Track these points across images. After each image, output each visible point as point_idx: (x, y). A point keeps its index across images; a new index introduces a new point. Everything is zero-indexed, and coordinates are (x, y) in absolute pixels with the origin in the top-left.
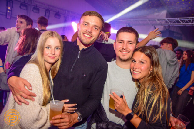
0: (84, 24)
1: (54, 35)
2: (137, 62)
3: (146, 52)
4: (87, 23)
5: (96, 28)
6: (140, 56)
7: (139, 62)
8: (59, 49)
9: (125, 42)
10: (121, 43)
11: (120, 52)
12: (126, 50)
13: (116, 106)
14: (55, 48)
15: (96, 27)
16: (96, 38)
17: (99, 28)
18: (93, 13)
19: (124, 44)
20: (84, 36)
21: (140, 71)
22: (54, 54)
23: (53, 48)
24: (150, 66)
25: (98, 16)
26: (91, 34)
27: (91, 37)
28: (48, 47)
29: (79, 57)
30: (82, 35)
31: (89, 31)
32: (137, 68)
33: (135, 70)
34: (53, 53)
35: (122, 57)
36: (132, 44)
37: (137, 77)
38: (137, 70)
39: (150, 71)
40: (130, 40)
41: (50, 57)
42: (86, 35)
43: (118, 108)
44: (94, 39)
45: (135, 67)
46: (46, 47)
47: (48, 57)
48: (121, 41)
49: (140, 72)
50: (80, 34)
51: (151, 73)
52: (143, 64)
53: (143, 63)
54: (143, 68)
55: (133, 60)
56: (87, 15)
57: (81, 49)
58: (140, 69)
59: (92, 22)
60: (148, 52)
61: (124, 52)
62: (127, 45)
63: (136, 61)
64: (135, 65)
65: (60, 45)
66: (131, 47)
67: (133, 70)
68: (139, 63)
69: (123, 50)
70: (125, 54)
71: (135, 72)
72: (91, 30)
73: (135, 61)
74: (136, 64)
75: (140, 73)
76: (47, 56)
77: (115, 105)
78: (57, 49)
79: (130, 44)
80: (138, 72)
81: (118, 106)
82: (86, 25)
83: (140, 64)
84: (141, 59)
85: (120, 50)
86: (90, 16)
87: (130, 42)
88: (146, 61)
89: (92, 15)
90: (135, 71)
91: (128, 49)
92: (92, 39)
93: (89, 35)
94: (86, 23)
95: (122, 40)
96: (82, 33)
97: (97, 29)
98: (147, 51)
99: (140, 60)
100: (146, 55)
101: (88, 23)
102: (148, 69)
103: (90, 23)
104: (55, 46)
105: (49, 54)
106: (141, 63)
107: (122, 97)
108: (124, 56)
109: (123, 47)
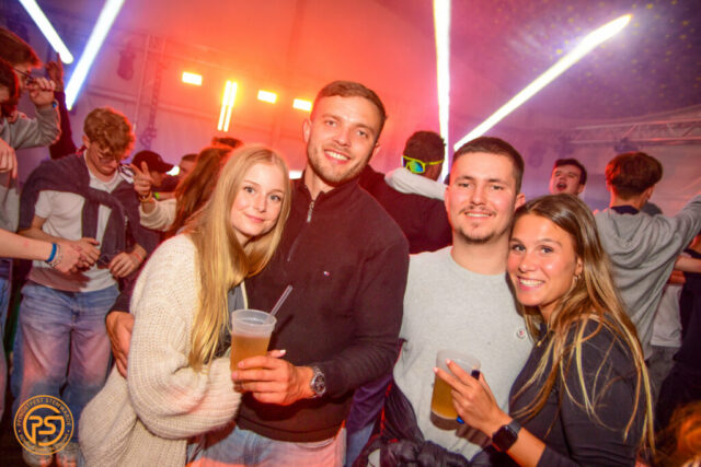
0: (326, 122)
1: (273, 159)
2: (530, 250)
3: (557, 215)
4: (334, 117)
5: (362, 133)
6: (538, 229)
7: (537, 249)
8: (279, 199)
9: (480, 184)
10: (465, 185)
11: (462, 216)
12: (483, 209)
13: (461, 406)
14: (268, 194)
15: (363, 130)
16: (363, 162)
17: (372, 130)
18: (351, 88)
19: (475, 190)
20: (329, 157)
21: (544, 277)
22: (264, 211)
23: (264, 193)
24: (573, 259)
25: (368, 97)
26: (346, 150)
27: (349, 158)
28: (249, 189)
29: (309, 219)
30: (321, 155)
31: (342, 141)
32: (532, 268)
33: (524, 275)
34: (262, 208)
35: (469, 231)
36: (502, 189)
37: (534, 298)
38: (531, 275)
39: (574, 274)
40: (493, 177)
41: (249, 216)
42: (334, 155)
43: (467, 411)
44: (356, 166)
45: (524, 267)
46: (245, 188)
47: (244, 217)
48: (466, 181)
49: (544, 282)
50: (316, 152)
51: (578, 282)
52: (550, 254)
53: (548, 250)
54: (549, 267)
55: (515, 243)
56: (334, 94)
57: (314, 196)
58: (543, 270)
59: (348, 116)
60: (564, 212)
61: (477, 215)
62: (483, 192)
63: (526, 244)
64: (523, 259)
65: (283, 189)
66: (499, 200)
67: (519, 277)
68: (537, 252)
69: (472, 208)
70: (479, 221)
71: (524, 282)
72: (349, 140)
73: (522, 247)
74: (528, 257)
75: (544, 286)
76: (239, 213)
77: (456, 404)
78: (273, 198)
79: (496, 188)
80: (536, 283)
81: (466, 403)
82: (331, 123)
83: (541, 254)
84: (540, 237)
85: (462, 207)
86: (342, 95)
87: (496, 184)
88: (559, 243)
89: (350, 95)
90: (527, 279)
91: (488, 205)
92: (351, 165)
93: (341, 154)
94: (332, 120)
95: (467, 178)
96: (320, 149)
97: (367, 136)
98: (558, 211)
99: (538, 242)
100: (556, 222)
101: (338, 119)
102: (567, 268)
103: (345, 118)
104: (269, 189)
105: (247, 206)
106: (543, 251)
107: (476, 374)
108: (476, 226)
109: (472, 197)
